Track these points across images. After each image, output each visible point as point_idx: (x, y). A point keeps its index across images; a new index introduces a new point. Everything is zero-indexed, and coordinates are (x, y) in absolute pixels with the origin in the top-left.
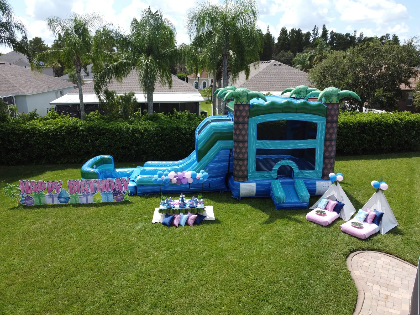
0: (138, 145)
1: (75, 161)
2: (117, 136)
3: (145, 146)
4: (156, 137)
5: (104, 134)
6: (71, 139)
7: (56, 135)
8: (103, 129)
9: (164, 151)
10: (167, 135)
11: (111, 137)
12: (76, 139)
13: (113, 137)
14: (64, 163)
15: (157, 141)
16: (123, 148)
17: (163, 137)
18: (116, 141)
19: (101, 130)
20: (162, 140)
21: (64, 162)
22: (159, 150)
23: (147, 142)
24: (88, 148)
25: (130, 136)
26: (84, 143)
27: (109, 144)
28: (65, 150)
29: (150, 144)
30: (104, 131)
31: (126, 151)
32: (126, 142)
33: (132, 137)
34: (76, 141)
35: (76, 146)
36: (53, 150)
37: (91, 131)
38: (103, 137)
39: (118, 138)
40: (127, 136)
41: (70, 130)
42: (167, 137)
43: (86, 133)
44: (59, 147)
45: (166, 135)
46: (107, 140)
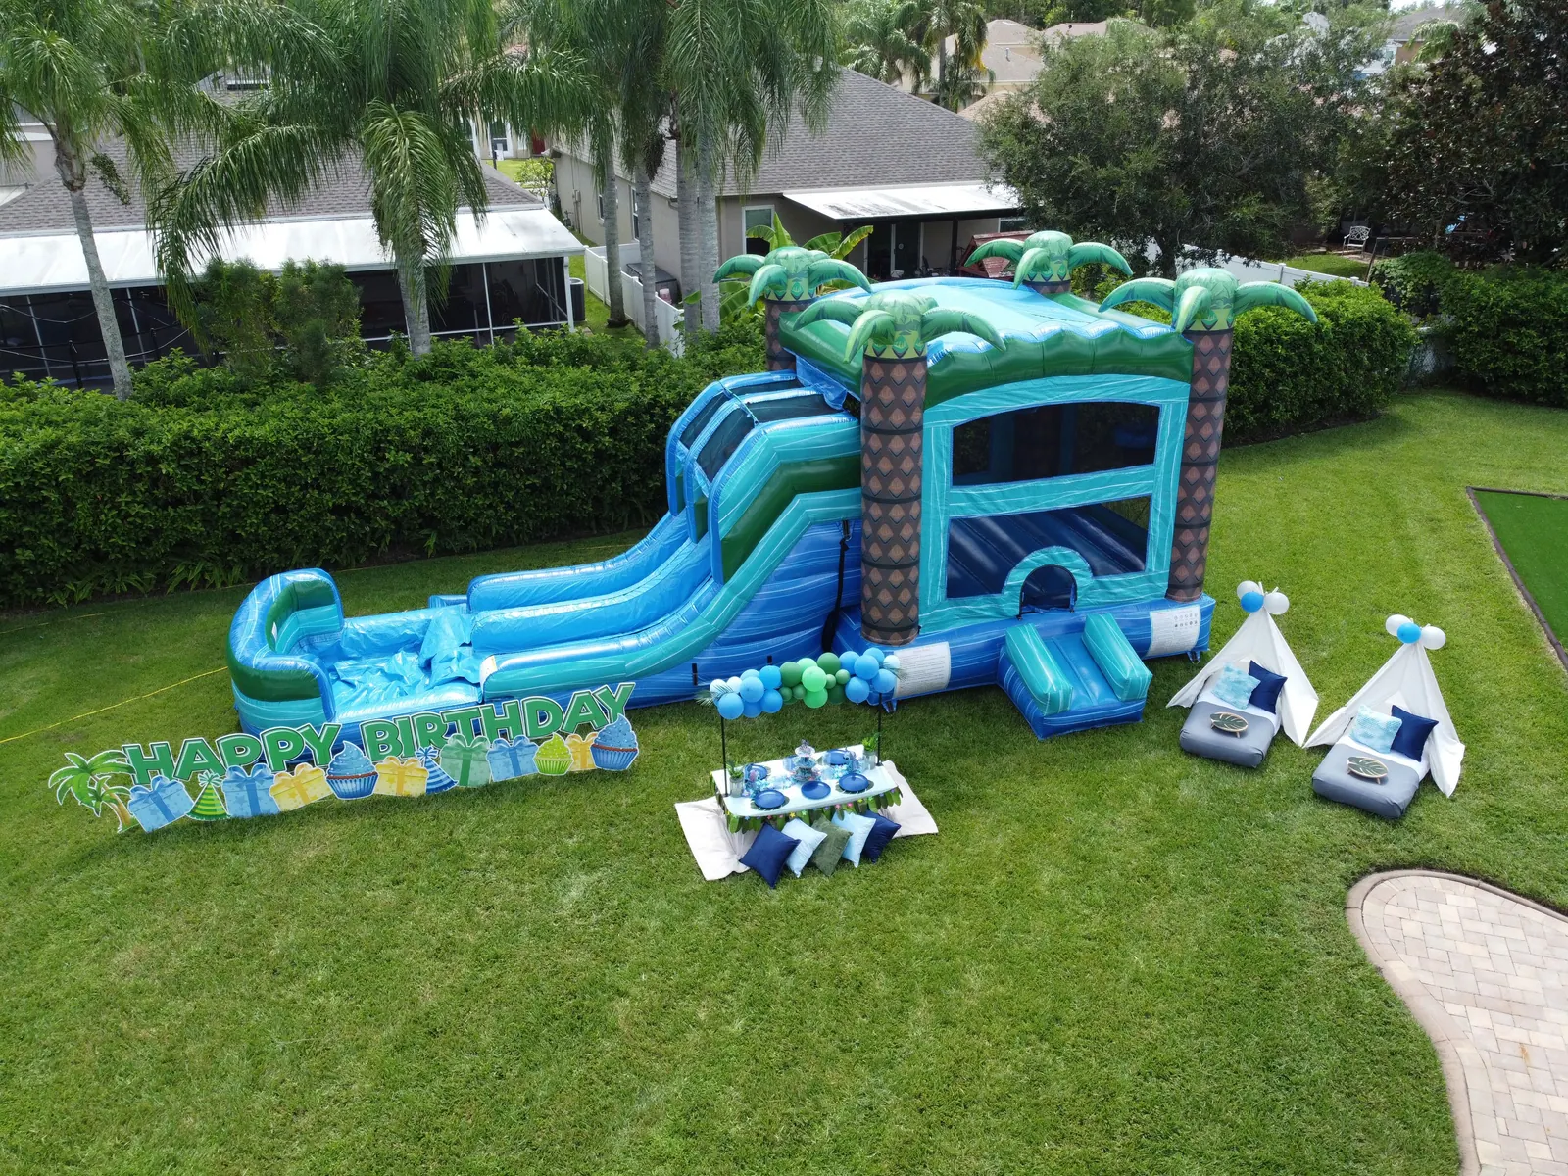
0: (397, 493)
1: (129, 586)
2: (306, 466)
3: (432, 494)
4: (474, 453)
5: (248, 462)
6: (103, 496)
7: (32, 488)
8: (241, 442)
9: (509, 506)
10: (517, 444)
11: (280, 473)
12: (123, 498)
13: (289, 471)
14: (84, 601)
15: (477, 472)
16: (337, 510)
17: (500, 452)
18: (305, 487)
19: (236, 447)
20: (498, 464)
21: (81, 596)
22: (490, 506)
23: (436, 480)
24: (183, 529)
25: (362, 460)
26: (165, 508)
27: (275, 502)
28: (78, 547)
29: (450, 484)
30: (246, 450)
31: (354, 523)
32: (346, 487)
33: (372, 466)
34: (127, 503)
35: (130, 523)
36: (24, 555)
37: (191, 453)
38: (247, 478)
39: (313, 474)
40: (354, 464)
41: (92, 463)
42: (519, 451)
43: (169, 465)
44: (50, 537)
45: (511, 444)
46: (265, 487)
